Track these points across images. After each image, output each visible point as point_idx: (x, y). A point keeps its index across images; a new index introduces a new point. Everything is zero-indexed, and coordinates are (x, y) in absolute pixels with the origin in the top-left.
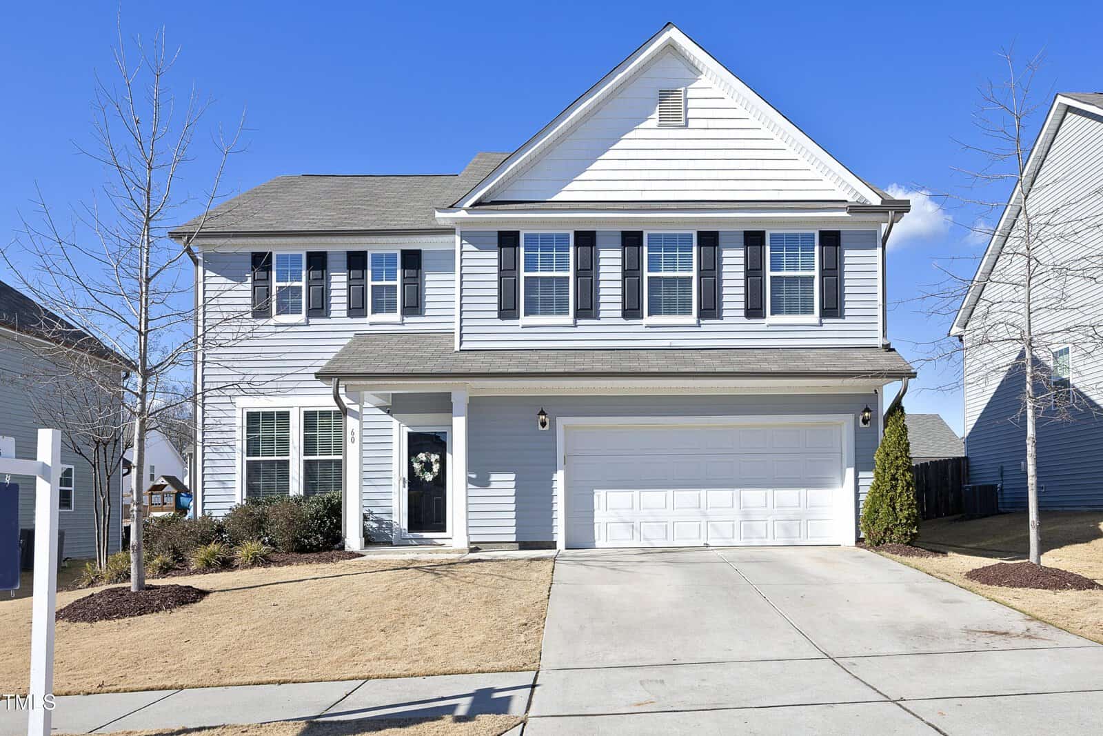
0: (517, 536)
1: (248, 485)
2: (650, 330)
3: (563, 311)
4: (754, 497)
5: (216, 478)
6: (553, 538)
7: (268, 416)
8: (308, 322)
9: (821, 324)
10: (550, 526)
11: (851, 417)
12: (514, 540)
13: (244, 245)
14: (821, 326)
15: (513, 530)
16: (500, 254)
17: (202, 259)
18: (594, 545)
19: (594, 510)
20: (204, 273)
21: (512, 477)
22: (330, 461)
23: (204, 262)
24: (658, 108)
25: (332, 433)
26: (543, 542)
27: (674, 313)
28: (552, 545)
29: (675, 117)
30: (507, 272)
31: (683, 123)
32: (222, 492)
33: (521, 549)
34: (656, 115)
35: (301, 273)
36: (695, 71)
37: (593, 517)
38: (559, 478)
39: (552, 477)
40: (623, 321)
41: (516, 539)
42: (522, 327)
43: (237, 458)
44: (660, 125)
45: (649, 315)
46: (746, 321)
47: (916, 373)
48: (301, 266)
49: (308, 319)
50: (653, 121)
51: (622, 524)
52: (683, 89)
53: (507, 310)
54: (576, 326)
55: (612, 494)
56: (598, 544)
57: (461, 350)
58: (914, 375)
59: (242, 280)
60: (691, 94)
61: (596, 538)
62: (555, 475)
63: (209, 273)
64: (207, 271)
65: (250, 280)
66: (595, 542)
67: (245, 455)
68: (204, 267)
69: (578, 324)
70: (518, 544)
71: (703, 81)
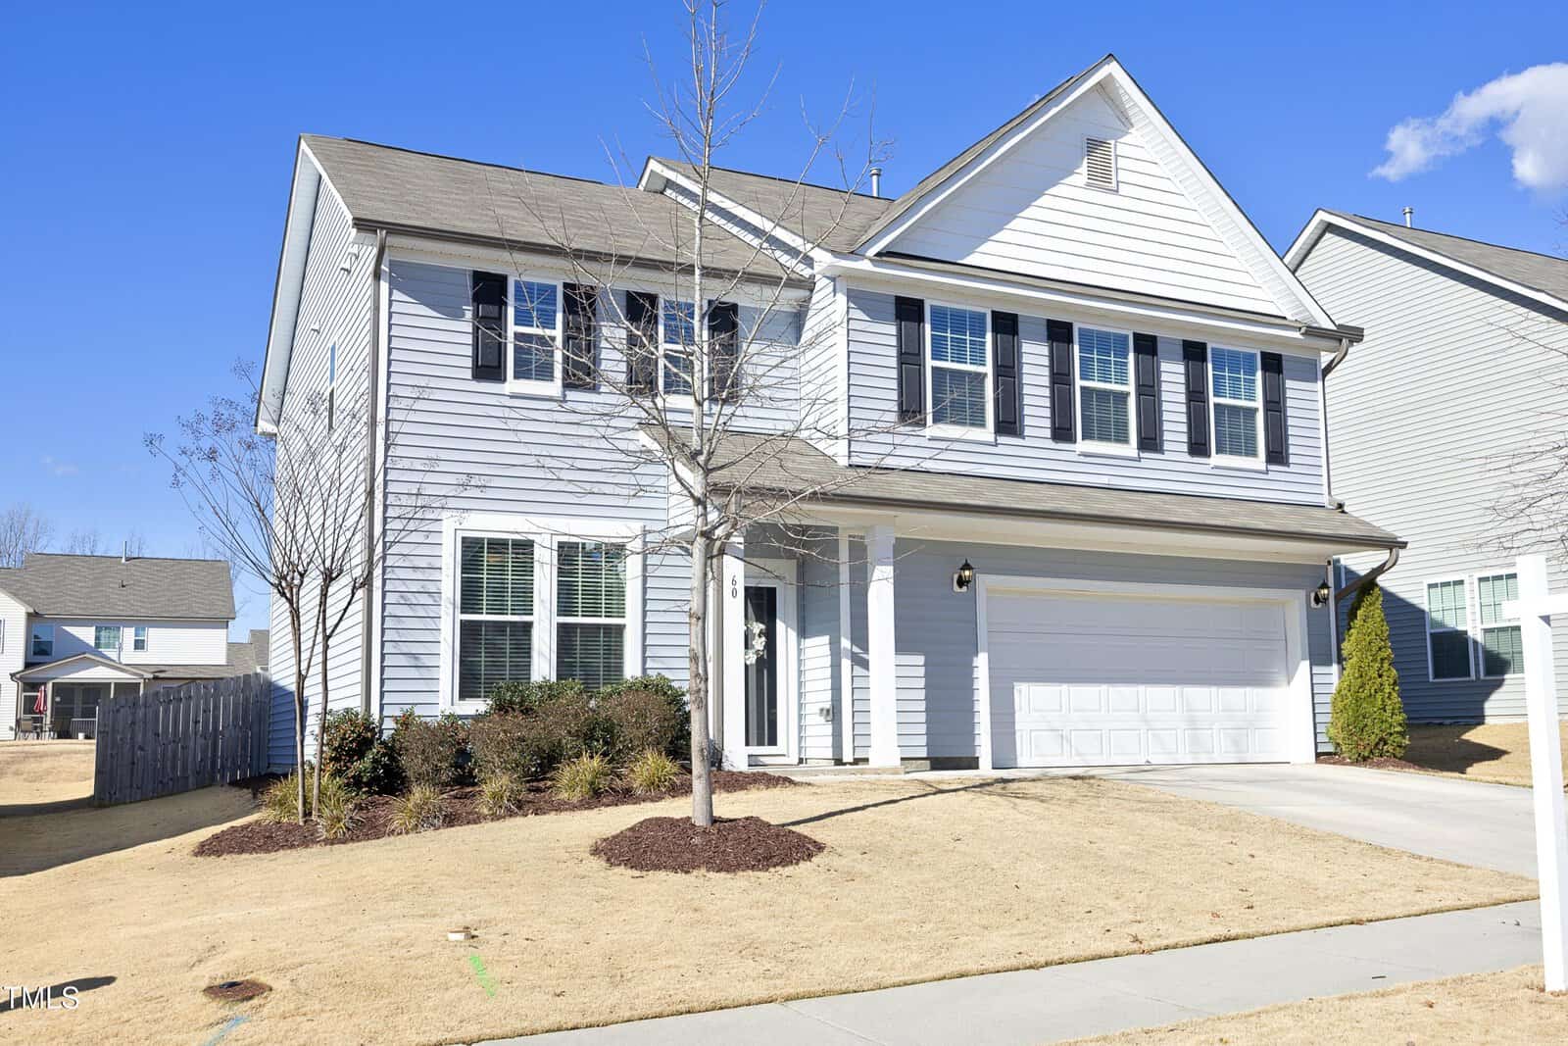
0: (928, 749)
1: (461, 662)
2: (1082, 459)
3: (978, 421)
4: (1199, 695)
5: (404, 648)
6: (974, 752)
7: (497, 546)
8: (565, 396)
9: (1267, 472)
10: (970, 735)
11: (1302, 594)
12: (925, 755)
13: (461, 256)
14: (1267, 474)
15: (923, 740)
16: (900, 330)
17: (387, 270)
18: (1016, 763)
19: (1014, 713)
20: (390, 294)
21: (920, 660)
22: (598, 626)
23: (390, 275)
24: (1086, 160)
25: (603, 580)
26: (960, 758)
27: (1109, 440)
28: (972, 763)
29: (1102, 178)
30: (909, 358)
31: (1113, 185)
32: (413, 673)
33: (934, 768)
34: (1084, 169)
35: (555, 316)
36: (1125, 122)
37: (1014, 723)
38: (981, 662)
39: (972, 661)
40: (1053, 445)
41: (928, 754)
42: (930, 440)
43: (442, 614)
44: (1088, 185)
45: (1083, 439)
46: (1188, 458)
47: (1406, 543)
48: (555, 305)
49: (564, 391)
50: (1081, 176)
51: (1049, 733)
52: (1113, 142)
53: (910, 411)
54: (996, 445)
55: (1035, 688)
56: (1022, 761)
57: (850, 465)
58: (1403, 545)
59: (456, 314)
60: (1121, 150)
61: (1018, 753)
62: (975, 659)
63: (397, 295)
64: (395, 291)
65: (469, 315)
66: (1016, 759)
67: (458, 610)
68: (390, 285)
69: (999, 442)
70: (928, 762)
71: (1133, 136)
